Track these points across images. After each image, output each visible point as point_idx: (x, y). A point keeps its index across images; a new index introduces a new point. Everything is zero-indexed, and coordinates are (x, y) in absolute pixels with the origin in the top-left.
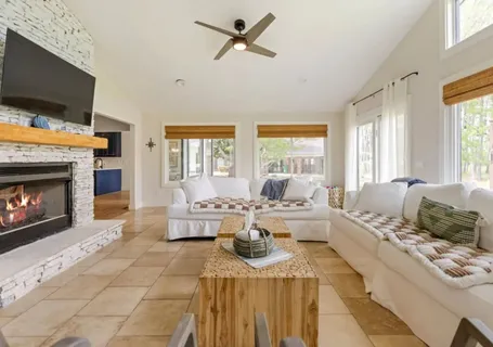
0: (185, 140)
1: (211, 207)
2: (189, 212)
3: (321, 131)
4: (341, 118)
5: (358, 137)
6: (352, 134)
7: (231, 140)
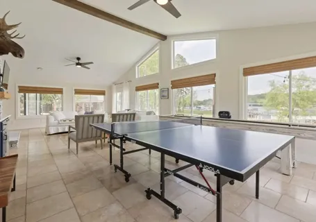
0: (27, 94)
1: (68, 121)
2: (59, 123)
3: (102, 93)
4: (110, 88)
5: (116, 96)
6: (114, 95)
7: (60, 95)
